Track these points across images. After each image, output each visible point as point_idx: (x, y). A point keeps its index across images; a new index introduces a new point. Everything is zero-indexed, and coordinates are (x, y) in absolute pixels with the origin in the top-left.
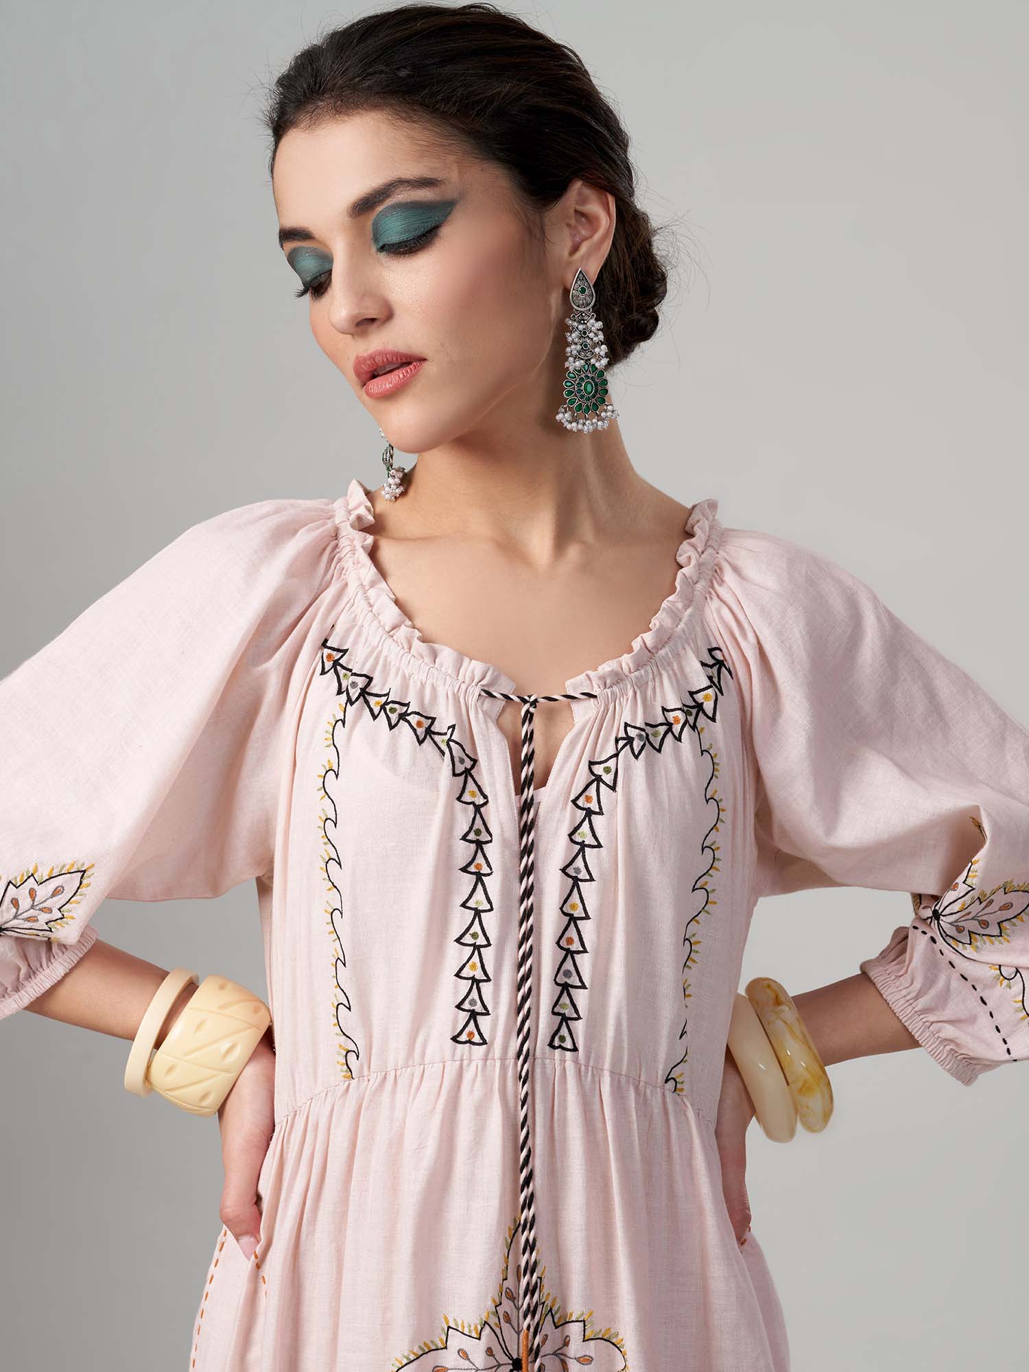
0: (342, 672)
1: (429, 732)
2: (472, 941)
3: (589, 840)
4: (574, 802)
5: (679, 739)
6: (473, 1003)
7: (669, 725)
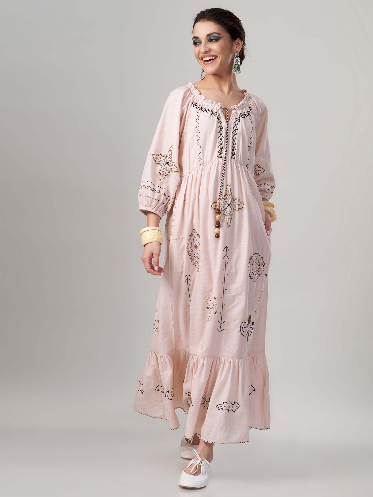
0: (197, 106)
1: (212, 113)
2: (220, 143)
3: (236, 129)
4: (234, 123)
5: (247, 117)
6: (220, 151)
7: (246, 115)
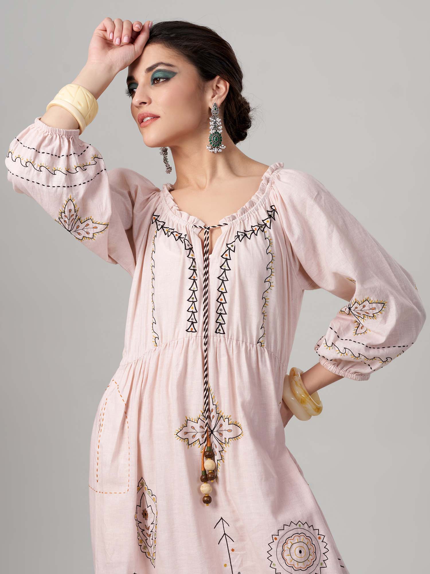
2: (192, 300)
5: (257, 235)
7: (253, 231)
